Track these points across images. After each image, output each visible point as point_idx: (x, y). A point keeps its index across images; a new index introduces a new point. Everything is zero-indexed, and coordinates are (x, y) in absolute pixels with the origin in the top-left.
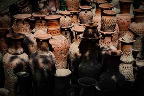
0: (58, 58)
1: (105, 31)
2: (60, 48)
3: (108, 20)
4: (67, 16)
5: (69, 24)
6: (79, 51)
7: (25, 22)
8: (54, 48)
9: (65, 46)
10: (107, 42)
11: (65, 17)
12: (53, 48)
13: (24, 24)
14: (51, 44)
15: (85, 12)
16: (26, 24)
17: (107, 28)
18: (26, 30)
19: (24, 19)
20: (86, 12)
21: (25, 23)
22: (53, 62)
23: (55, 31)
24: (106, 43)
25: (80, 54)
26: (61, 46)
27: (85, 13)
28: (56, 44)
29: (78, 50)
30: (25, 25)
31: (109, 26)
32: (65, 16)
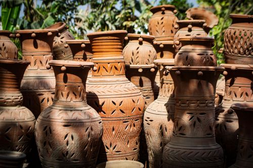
0: (114, 133)
1: (235, 62)
2: (118, 104)
3: (240, 32)
4: (144, 42)
5: (150, 59)
6: (167, 113)
7: (39, 42)
8: (103, 104)
9: (134, 101)
10: (239, 91)
11: (141, 43)
12: (100, 104)
13: (36, 46)
14: (97, 94)
15: (187, 29)
16: (43, 47)
17: (239, 52)
18: (41, 62)
19: (36, 33)
20: (190, 30)
21: (40, 44)
22: (92, 129)
23: (109, 65)
24: (238, 95)
25: (169, 120)
26: (120, 100)
27: (187, 32)
28: (110, 93)
29: (166, 110)
30: (39, 49)
31: (245, 47)
32: (141, 39)
